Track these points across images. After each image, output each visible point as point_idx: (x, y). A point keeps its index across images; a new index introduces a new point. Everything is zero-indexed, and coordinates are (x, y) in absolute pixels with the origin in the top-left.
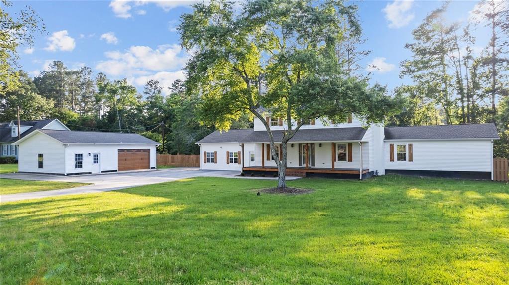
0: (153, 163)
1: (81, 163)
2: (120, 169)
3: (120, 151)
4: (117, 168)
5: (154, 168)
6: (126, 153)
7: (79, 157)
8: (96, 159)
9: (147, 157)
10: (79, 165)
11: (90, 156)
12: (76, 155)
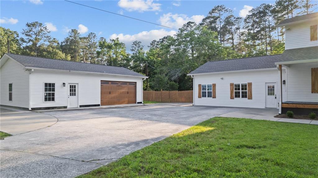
0: (140, 97)
1: (53, 95)
2: (103, 104)
3: (103, 82)
4: (99, 102)
5: (141, 103)
6: (110, 85)
7: (50, 88)
8: (73, 90)
9: (133, 91)
10: (50, 97)
11: (64, 86)
12: (46, 84)
